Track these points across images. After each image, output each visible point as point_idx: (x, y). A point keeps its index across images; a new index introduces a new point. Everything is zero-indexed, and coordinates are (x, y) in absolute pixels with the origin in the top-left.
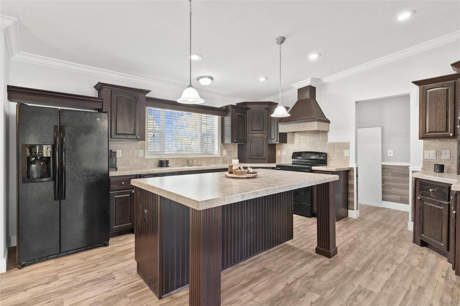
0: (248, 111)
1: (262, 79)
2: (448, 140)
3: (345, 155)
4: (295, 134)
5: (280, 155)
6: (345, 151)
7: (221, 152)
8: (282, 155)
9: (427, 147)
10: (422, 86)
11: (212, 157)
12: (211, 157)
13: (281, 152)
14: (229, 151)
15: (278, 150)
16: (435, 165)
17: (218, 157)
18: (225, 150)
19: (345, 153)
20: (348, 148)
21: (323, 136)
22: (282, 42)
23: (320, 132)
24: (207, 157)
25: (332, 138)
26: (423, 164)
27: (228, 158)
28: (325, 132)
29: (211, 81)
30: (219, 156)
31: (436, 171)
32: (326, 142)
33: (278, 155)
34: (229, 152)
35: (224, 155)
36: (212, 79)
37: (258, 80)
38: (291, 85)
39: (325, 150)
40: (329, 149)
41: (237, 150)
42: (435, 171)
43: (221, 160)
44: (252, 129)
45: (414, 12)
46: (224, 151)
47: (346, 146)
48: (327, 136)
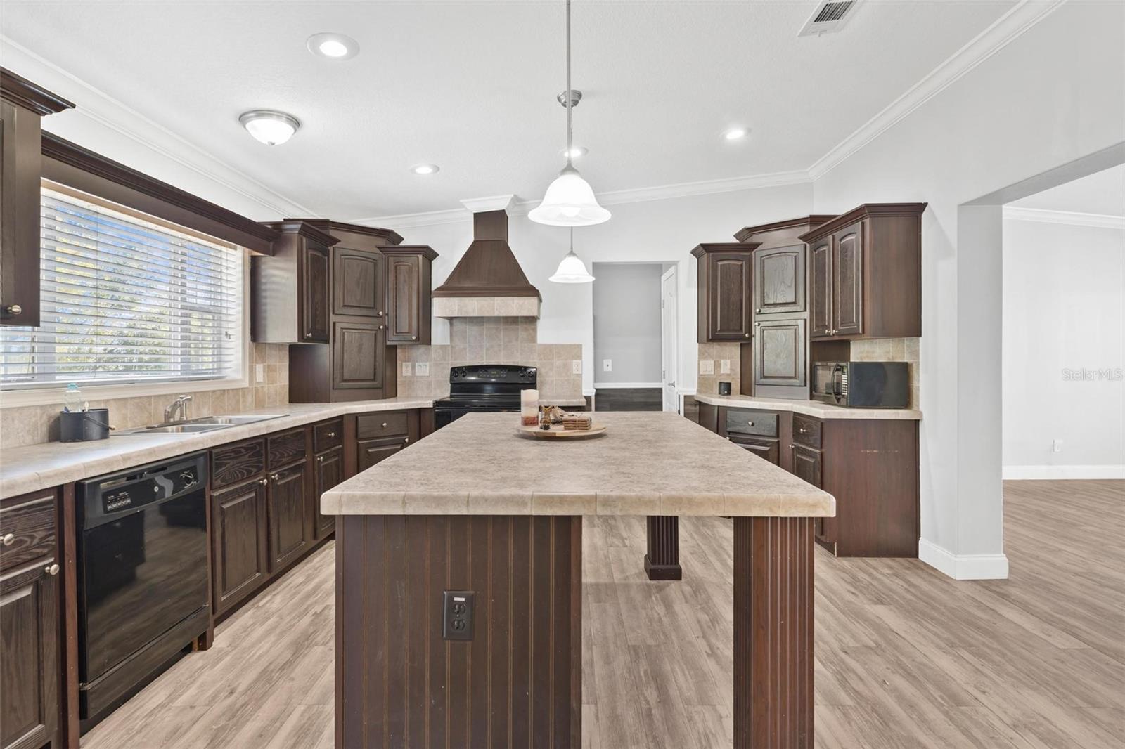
0: (331, 248)
1: (424, 170)
2: (728, 343)
3: (575, 372)
4: (454, 321)
5: (409, 374)
6: (575, 362)
7: (252, 371)
8: (417, 374)
9: (703, 354)
10: (711, 254)
11: (228, 390)
12: (224, 391)
13: (413, 367)
14: (268, 366)
15: (405, 361)
16: (720, 383)
17: (242, 388)
18: (261, 365)
19: (574, 368)
20: (580, 357)
21: (526, 330)
22: (575, 103)
23: (520, 320)
24: (214, 391)
25: (546, 334)
26: (699, 383)
27: (268, 389)
28: (532, 320)
29: (293, 130)
30: (246, 384)
31: (722, 393)
32: (534, 344)
33: (404, 374)
34: (269, 370)
35: (257, 381)
36: (296, 123)
37: (413, 171)
38: (461, 201)
39: (531, 361)
40: (541, 360)
41: (287, 363)
42: (720, 393)
43: (250, 399)
44: (345, 304)
45: (749, 131)
46: (257, 365)
47: (574, 351)
48: (535, 330)
